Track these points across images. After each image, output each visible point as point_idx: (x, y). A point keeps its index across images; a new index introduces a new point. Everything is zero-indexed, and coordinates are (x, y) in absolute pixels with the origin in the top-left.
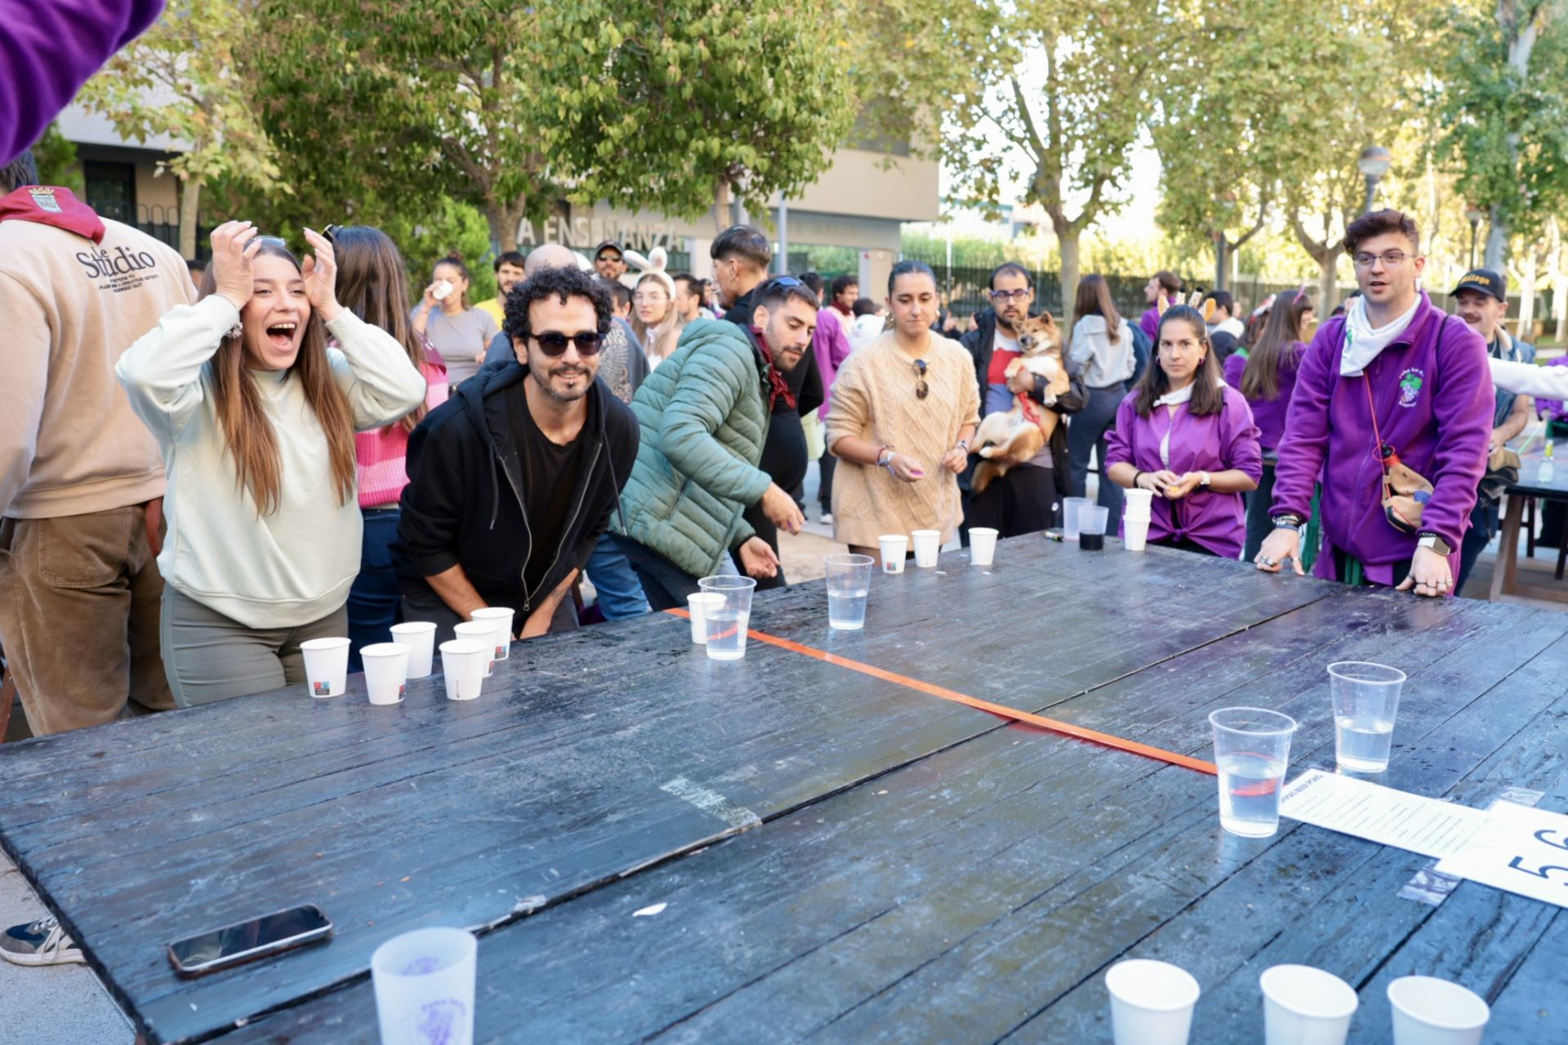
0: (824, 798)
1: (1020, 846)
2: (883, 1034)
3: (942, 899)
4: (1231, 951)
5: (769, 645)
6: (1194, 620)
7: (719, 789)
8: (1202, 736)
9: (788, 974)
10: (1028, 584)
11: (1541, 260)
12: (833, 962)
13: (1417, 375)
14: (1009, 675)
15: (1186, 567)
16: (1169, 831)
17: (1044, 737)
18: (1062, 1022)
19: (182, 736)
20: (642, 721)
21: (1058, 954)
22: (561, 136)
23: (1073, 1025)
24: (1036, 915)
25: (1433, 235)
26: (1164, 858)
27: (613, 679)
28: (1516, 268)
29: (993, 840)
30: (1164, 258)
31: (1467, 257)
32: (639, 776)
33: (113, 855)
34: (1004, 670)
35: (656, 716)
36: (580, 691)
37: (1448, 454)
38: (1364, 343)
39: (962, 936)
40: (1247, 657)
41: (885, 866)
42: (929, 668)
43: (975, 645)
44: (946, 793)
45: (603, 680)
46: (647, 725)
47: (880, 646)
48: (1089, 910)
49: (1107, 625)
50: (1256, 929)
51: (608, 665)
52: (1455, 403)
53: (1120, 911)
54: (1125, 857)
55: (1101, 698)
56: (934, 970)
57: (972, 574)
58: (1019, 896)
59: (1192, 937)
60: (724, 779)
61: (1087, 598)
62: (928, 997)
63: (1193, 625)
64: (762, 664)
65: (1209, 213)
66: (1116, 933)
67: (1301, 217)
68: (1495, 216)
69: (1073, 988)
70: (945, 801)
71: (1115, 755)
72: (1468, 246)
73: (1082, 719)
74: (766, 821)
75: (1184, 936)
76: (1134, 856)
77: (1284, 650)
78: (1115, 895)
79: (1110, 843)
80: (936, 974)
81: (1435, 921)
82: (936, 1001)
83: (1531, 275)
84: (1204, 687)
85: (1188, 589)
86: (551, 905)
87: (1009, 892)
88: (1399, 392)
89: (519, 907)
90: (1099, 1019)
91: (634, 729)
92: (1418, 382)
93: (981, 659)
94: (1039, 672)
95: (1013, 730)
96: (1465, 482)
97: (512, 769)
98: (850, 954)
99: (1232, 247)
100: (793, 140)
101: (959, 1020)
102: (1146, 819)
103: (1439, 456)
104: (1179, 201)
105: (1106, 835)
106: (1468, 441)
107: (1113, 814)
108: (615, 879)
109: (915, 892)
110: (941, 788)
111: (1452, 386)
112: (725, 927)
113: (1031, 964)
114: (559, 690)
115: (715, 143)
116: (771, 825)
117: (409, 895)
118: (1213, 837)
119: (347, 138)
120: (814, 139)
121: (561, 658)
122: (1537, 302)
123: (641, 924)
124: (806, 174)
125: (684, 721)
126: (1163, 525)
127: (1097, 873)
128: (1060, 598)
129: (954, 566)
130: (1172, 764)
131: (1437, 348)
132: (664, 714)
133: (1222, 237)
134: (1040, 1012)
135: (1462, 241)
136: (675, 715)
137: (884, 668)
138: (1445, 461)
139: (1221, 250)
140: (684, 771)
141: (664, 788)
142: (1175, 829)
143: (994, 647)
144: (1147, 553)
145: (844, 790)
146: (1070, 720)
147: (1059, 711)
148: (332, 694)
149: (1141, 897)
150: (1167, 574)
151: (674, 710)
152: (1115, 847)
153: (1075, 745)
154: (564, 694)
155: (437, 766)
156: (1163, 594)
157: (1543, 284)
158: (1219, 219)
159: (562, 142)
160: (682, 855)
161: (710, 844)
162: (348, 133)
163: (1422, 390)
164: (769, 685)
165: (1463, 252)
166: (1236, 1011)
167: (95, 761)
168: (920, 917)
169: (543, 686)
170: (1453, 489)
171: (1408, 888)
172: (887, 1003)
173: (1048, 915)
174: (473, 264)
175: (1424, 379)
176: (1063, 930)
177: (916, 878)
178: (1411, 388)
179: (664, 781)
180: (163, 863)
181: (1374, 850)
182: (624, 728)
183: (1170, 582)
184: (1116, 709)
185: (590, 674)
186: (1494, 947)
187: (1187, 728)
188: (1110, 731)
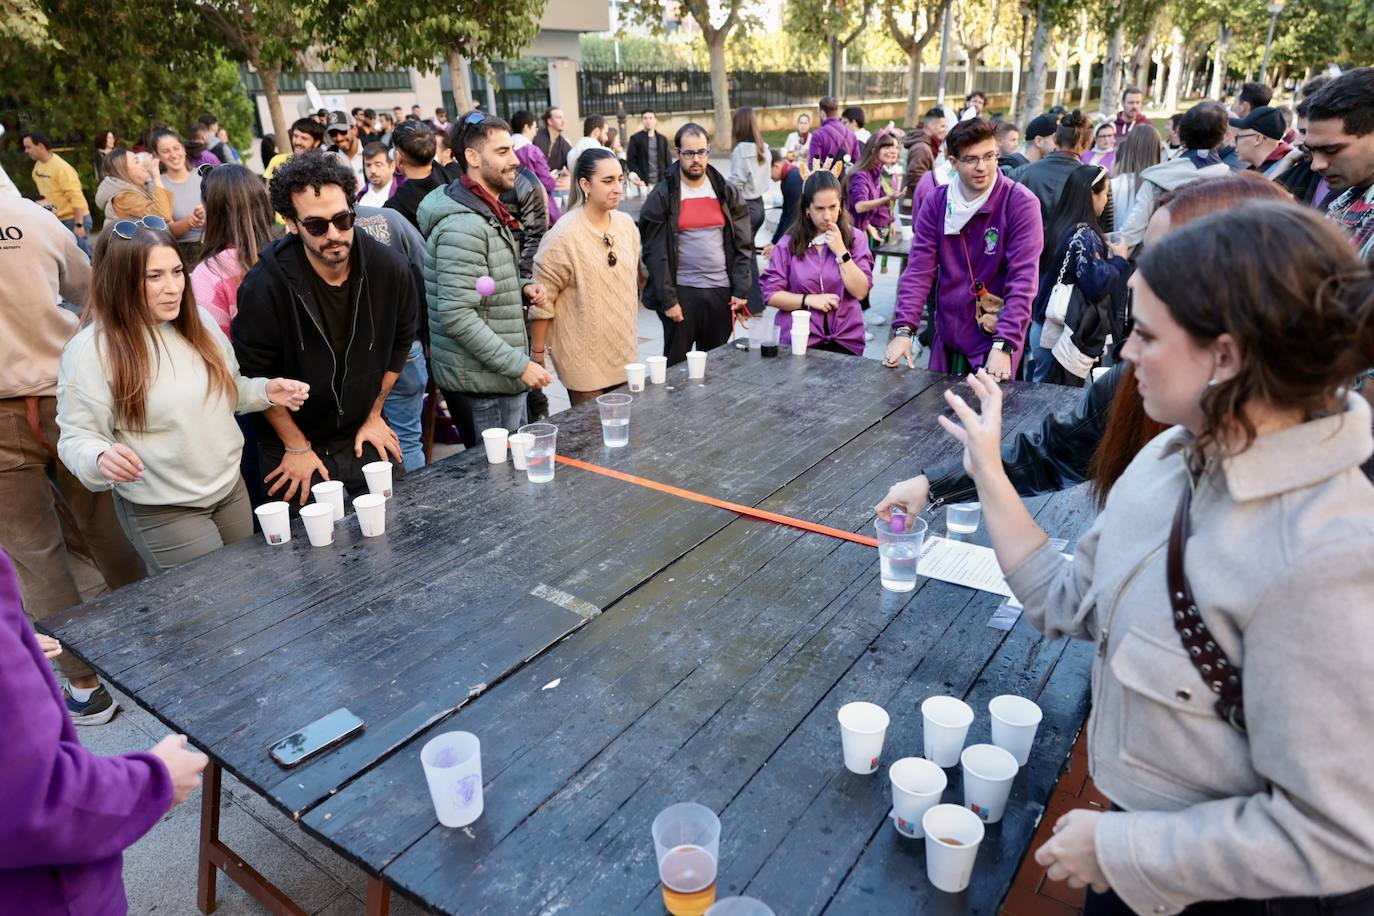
0: (635, 589)
1: (764, 614)
2: (712, 753)
3: (725, 657)
4: (896, 675)
5: (569, 466)
6: (846, 416)
7: (570, 590)
8: (863, 515)
9: (647, 718)
10: (732, 392)
11: (1072, 42)
12: (671, 708)
13: (995, 232)
14: (732, 476)
15: (835, 367)
16: (851, 592)
17: (764, 525)
18: (808, 733)
19: (195, 588)
20: (502, 541)
21: (799, 688)
22: (312, 14)
23: (816, 734)
24: (782, 661)
25: (994, 26)
26: (851, 614)
27: (470, 506)
28: (1055, 50)
29: (748, 611)
30: (788, 49)
31: (1019, 42)
32: (514, 586)
33: (196, 687)
34: (729, 473)
35: (510, 535)
36: (451, 519)
37: (1012, 284)
38: (960, 214)
39: (742, 682)
40: (884, 445)
41: (686, 636)
42: (679, 476)
43: (706, 453)
44: (711, 577)
45: (464, 509)
46: (506, 544)
47: (644, 459)
48: (812, 655)
49: (790, 426)
50: (910, 657)
51: (464, 495)
52: (1015, 248)
53: (830, 655)
54: (827, 615)
55: (795, 490)
56: (731, 708)
57: (692, 387)
58: (770, 650)
59: (874, 667)
60: (569, 582)
61: (774, 403)
62: (731, 726)
63: (846, 421)
64: (568, 483)
65: (826, 21)
66: (830, 669)
67: (895, 15)
68: (1041, 13)
69: (812, 710)
70: (711, 583)
71: (811, 537)
72: (1020, 32)
73: (787, 509)
74: (604, 610)
75: (869, 668)
76: (834, 613)
77: (908, 438)
78: (827, 643)
79: (817, 605)
80: (733, 709)
81: (1009, 641)
82: (736, 728)
83: (1064, 55)
84: (860, 474)
85: (839, 387)
86: (490, 687)
87: (764, 648)
88: (985, 244)
89: (472, 693)
90: (829, 729)
91: (499, 548)
92: (995, 237)
93: (713, 465)
94: (752, 472)
95: (742, 522)
96: (1022, 302)
97: (429, 590)
98: (681, 702)
99: (843, 46)
100: (509, 13)
101: (753, 739)
102: (837, 584)
103: (1007, 285)
104: (802, 13)
105: (815, 600)
106: (1024, 273)
107: (817, 583)
108: (523, 665)
109: (708, 655)
110: (707, 575)
111: (1014, 236)
112: (602, 691)
113: (785, 697)
114: (437, 519)
115: (446, 19)
116: (607, 613)
117: (401, 693)
118: (878, 594)
119: (121, 15)
120: (526, 13)
121: (429, 493)
122: (1068, 74)
123: (549, 695)
124: (521, 40)
125: (530, 537)
126: (818, 333)
127: (813, 629)
128: (756, 405)
129: (678, 381)
130: (846, 540)
131: (1006, 212)
132: (514, 534)
133: (835, 39)
134: (796, 728)
135: (1015, 29)
136: (523, 533)
137: (651, 479)
138: (1010, 288)
139: (834, 49)
140: (542, 579)
141: (533, 593)
142: (855, 591)
143: (719, 453)
144: (808, 356)
145: (647, 581)
146: (779, 511)
147: (772, 503)
148: (284, 541)
149: (842, 643)
150: (824, 375)
151: (521, 529)
152: (821, 608)
153: (785, 531)
154: (441, 524)
155: (379, 593)
156: (823, 394)
157: (1073, 61)
158: (835, 26)
159: (314, 19)
160: (558, 642)
161: (573, 632)
162: (122, 10)
163: (998, 242)
164: (577, 501)
165: (1016, 37)
166: (904, 714)
167: (144, 616)
168: (715, 671)
169: (425, 518)
170: (1014, 307)
171: (993, 620)
172: (710, 731)
173: (789, 662)
174: (229, 94)
175: (999, 235)
176: (800, 671)
177: (707, 644)
178: (991, 243)
179: (532, 588)
180: (232, 688)
181: (972, 593)
182: (492, 548)
183: (826, 382)
184: (806, 498)
185: (454, 505)
186: (1042, 656)
187: (853, 510)
188: (805, 518)
